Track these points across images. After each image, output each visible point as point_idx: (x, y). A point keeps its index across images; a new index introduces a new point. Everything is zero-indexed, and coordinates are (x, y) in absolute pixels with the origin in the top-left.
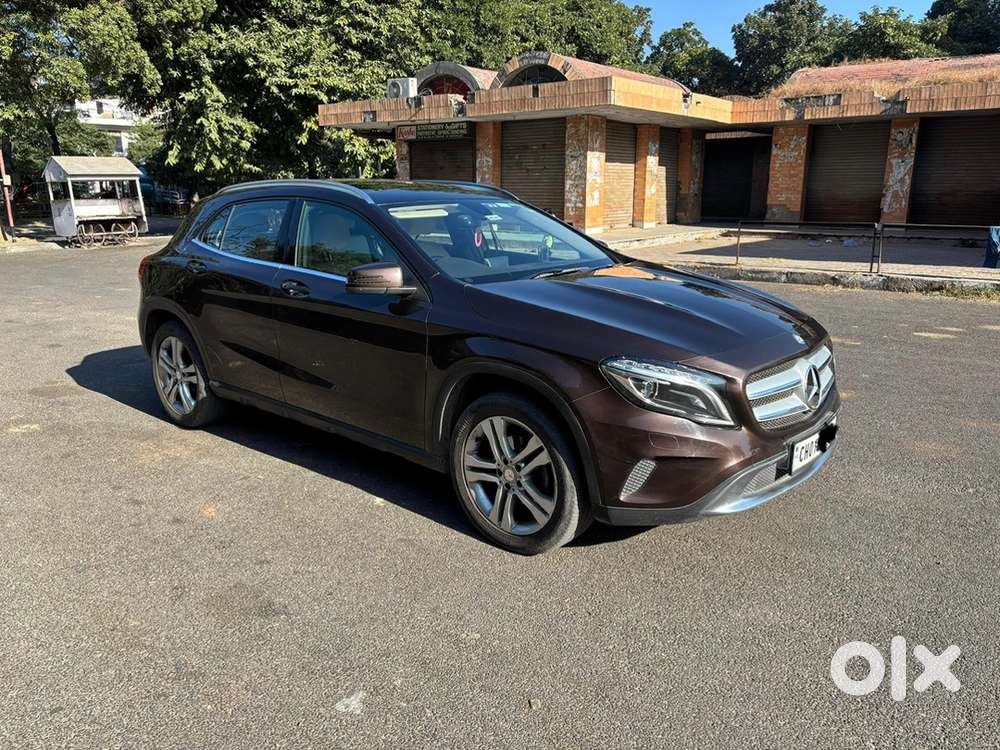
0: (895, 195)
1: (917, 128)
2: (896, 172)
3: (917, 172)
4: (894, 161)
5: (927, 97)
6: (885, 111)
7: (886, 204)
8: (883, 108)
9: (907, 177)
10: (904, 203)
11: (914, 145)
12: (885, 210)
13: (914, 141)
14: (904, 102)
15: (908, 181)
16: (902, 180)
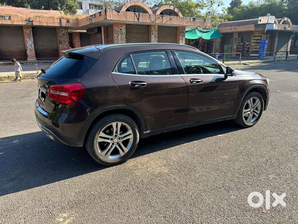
0: (30, 49)
1: (31, 30)
2: (29, 43)
3: (35, 42)
4: (27, 39)
5: (39, 21)
6: (27, 24)
7: (28, 52)
8: (26, 23)
9: (32, 44)
10: (33, 52)
11: (32, 35)
12: (29, 54)
13: (32, 33)
14: (32, 21)
15: (33, 46)
16: (31, 45)
